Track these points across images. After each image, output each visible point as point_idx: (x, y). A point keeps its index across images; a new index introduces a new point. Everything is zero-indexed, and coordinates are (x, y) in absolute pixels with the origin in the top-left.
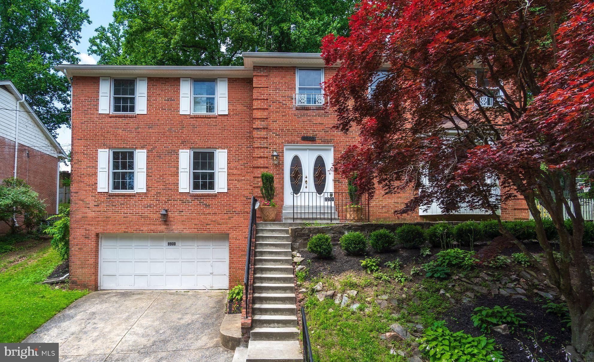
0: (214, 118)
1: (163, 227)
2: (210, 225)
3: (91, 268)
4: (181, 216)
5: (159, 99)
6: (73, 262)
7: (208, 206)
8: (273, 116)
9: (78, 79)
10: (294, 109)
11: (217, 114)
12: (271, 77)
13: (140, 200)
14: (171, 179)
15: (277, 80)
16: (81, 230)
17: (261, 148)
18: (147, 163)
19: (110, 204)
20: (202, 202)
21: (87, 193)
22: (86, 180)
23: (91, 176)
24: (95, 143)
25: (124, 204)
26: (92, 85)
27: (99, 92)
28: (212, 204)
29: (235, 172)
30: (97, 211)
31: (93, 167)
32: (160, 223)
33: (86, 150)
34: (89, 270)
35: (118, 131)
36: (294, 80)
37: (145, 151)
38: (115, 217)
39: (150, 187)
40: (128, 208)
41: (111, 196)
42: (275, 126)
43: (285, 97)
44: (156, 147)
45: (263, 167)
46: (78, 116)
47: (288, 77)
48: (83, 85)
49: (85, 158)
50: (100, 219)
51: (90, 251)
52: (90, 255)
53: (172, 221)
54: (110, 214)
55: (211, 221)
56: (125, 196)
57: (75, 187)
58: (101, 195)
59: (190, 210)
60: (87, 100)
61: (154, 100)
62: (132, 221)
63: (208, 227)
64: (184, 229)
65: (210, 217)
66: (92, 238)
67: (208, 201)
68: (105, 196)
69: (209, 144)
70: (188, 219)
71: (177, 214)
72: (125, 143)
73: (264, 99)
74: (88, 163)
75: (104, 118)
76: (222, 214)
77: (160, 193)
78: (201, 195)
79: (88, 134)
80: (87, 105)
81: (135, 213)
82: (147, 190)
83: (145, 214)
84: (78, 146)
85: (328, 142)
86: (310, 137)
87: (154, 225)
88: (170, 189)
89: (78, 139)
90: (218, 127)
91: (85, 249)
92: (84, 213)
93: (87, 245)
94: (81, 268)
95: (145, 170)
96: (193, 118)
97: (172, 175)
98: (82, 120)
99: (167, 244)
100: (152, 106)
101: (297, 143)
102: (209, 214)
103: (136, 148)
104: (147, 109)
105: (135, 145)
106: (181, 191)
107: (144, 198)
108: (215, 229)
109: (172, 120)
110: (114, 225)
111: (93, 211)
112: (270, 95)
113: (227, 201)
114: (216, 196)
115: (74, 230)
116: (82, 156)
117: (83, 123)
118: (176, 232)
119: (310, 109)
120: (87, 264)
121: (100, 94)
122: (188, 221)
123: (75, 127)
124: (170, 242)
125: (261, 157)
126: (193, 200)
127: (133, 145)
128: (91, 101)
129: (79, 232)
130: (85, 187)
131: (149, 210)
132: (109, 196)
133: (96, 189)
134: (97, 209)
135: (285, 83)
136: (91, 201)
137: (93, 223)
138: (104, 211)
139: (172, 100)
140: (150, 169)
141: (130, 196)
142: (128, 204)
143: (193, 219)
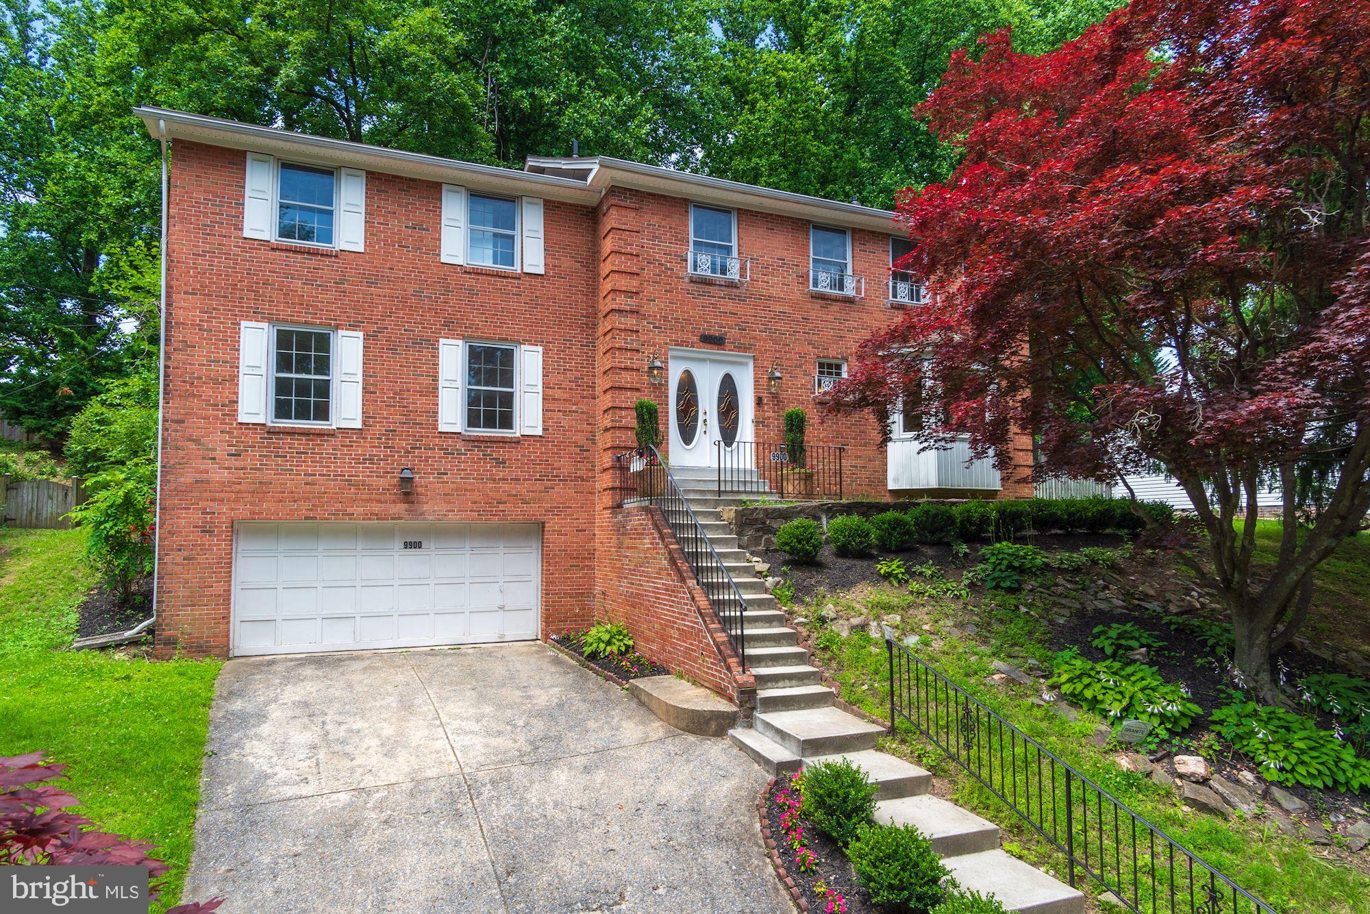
0: (515, 278)
1: (401, 508)
2: (505, 503)
3: (218, 605)
4: (442, 482)
5: (394, 223)
6: (169, 592)
7: (501, 463)
8: (649, 289)
9: (186, 148)
10: (687, 280)
11: (519, 271)
12: (646, 213)
13: (347, 446)
14: (421, 402)
15: (655, 220)
16: (193, 514)
17: (626, 349)
18: (364, 363)
19: (271, 452)
20: (489, 455)
21: (210, 423)
22: (207, 391)
23: (220, 384)
24: (232, 306)
25: (307, 453)
26: (225, 167)
27: (244, 187)
28: (511, 460)
29: (558, 394)
30: (236, 469)
31: (227, 362)
32: (393, 497)
33: (207, 321)
34: (214, 609)
35: (291, 283)
36: (686, 226)
37: (360, 334)
38: (281, 484)
39: (370, 417)
40: (317, 462)
41: (274, 433)
42: (651, 308)
43: (671, 255)
44: (387, 328)
45: (631, 389)
46: (185, 236)
47: (676, 217)
48: (200, 163)
49: (205, 339)
50: (242, 487)
51: (215, 563)
52: (214, 572)
53: (422, 494)
54: (269, 475)
55: (509, 496)
56: (308, 434)
57: (177, 408)
58: (246, 429)
59: (463, 470)
60: (210, 200)
61: (382, 224)
62: (325, 493)
63: (501, 507)
64: (448, 511)
65: (506, 487)
66: (222, 531)
67: (502, 453)
68: (256, 433)
69: (504, 331)
70: (457, 490)
71: (434, 478)
72: (310, 313)
73: (632, 255)
74: (212, 352)
75: (256, 249)
76: (531, 480)
77: (395, 431)
78: (487, 439)
79: (214, 283)
80: (212, 213)
81: (334, 476)
82: (364, 423)
83: (358, 476)
84: (185, 309)
85: (746, 349)
86: (716, 337)
87: (379, 501)
88: (418, 424)
89: (186, 293)
90: (523, 299)
91: (201, 559)
92: (201, 472)
93: (208, 550)
94: (189, 606)
95: (360, 378)
96: (470, 273)
97: (422, 392)
98: (198, 246)
99: (403, 546)
100: (375, 235)
101: (693, 347)
102: (504, 479)
103: (337, 327)
104: (366, 242)
105: (336, 320)
106: (442, 428)
107: (356, 442)
108: (515, 511)
109: (423, 273)
110: (280, 501)
111: (226, 468)
112: (643, 247)
113: (541, 453)
114: (518, 442)
115: (173, 513)
116: (197, 334)
117: (199, 255)
118: (431, 518)
119: (715, 285)
120: (206, 596)
121: (248, 193)
122: (458, 495)
123: (178, 262)
124: (408, 541)
125: (626, 369)
126: (469, 450)
127: (331, 319)
128: (223, 206)
129: (185, 518)
130: (204, 409)
131: (368, 468)
132: (269, 433)
133: (234, 413)
134: (234, 462)
135: (670, 228)
136: (219, 443)
137: (223, 495)
138: (255, 469)
139: (424, 229)
140: (371, 376)
141: (321, 434)
142: (317, 454)
143: (470, 491)
